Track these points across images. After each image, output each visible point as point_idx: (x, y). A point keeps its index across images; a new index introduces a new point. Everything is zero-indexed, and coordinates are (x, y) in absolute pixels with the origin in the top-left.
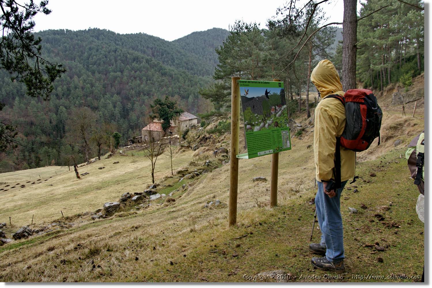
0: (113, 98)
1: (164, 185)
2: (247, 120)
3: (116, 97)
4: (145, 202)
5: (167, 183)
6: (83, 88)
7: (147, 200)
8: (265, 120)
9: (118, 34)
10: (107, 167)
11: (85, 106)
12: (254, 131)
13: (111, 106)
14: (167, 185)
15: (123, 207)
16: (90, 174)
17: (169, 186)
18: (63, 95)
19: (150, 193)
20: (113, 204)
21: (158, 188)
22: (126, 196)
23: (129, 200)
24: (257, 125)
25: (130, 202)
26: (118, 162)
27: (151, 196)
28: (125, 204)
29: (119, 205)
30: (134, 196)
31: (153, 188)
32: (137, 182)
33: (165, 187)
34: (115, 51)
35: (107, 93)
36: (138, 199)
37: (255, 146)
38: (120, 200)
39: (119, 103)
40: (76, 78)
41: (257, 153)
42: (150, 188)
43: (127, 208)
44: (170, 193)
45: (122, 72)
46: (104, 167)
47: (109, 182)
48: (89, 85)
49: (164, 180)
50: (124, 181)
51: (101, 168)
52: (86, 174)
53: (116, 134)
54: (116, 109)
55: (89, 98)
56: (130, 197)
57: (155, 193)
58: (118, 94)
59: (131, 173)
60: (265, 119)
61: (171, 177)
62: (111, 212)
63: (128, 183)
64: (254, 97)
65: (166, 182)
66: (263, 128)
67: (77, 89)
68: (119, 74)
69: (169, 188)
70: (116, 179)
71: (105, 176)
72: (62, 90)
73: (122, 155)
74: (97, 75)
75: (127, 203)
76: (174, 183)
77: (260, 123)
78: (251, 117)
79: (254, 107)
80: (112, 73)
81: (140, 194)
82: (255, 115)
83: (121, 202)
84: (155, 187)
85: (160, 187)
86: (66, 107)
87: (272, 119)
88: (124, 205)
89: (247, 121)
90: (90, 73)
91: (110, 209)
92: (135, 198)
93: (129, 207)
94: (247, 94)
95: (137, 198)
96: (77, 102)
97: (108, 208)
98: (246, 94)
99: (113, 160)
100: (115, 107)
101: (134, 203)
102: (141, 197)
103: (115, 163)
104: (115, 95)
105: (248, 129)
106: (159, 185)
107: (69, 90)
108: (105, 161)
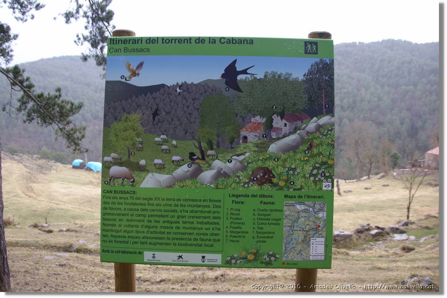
0: (402, 115)
1: (420, 225)
2: (115, 152)
3: (404, 114)
4: (386, 240)
5: (425, 223)
6: (369, 102)
7: (389, 239)
8: (203, 159)
9: (416, 44)
10: (373, 189)
11: (369, 120)
12: (143, 185)
13: (398, 123)
14: (424, 225)
15: (355, 239)
16: (354, 193)
17: (427, 228)
18: (348, 108)
19: (396, 230)
20: (343, 233)
21: (410, 226)
22: (363, 227)
23: (366, 232)
24: (161, 168)
25: (366, 236)
26: (388, 186)
27: (395, 235)
28: (360, 237)
29: (350, 236)
30: (373, 229)
31: (403, 225)
32: (394, 213)
33: (420, 228)
34: (410, 63)
35: (396, 108)
36: (377, 235)
37: (137, 232)
38: (354, 231)
39: (407, 120)
40: (363, 91)
41: (140, 253)
42: (400, 224)
43: (361, 241)
44: (424, 237)
45: (415, 85)
46: (371, 187)
47: (364, 206)
48: (376, 99)
49: (424, 218)
50: (381, 208)
51: (366, 189)
52: (349, 191)
53: (395, 154)
54: (404, 126)
55: (374, 113)
56: (368, 230)
57: (402, 232)
58: (408, 110)
59: (395, 201)
60: (202, 153)
61: (435, 217)
62: (339, 241)
63: (383, 212)
64: (163, 86)
65: (425, 221)
66: (188, 182)
67: (363, 103)
68: (411, 87)
69: (426, 231)
70: (373, 204)
71: (366, 198)
72: (348, 102)
73: (395, 178)
74: (386, 89)
75: (363, 236)
76: (435, 225)
77: (178, 164)
78: (134, 144)
79: (155, 114)
80: (403, 87)
81: (383, 229)
82: (157, 139)
83: (355, 233)
84: (406, 224)
85: (414, 226)
86: (350, 120)
87: (242, 158)
88: (358, 237)
89: (113, 155)
90: (378, 86)
91: (339, 237)
92: (374, 232)
93: (364, 241)
94: (134, 74)
95: (377, 233)
96: (362, 116)
97: (336, 236)
98: (127, 74)
99: (383, 182)
100: (402, 124)
101: (371, 238)
102: (382, 233)
103: (384, 186)
104: (404, 111)
105: (114, 178)
106: (413, 223)
107: (354, 102)
108: (375, 182)
